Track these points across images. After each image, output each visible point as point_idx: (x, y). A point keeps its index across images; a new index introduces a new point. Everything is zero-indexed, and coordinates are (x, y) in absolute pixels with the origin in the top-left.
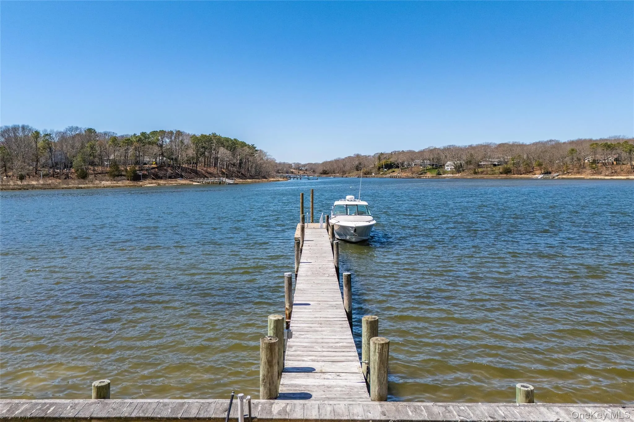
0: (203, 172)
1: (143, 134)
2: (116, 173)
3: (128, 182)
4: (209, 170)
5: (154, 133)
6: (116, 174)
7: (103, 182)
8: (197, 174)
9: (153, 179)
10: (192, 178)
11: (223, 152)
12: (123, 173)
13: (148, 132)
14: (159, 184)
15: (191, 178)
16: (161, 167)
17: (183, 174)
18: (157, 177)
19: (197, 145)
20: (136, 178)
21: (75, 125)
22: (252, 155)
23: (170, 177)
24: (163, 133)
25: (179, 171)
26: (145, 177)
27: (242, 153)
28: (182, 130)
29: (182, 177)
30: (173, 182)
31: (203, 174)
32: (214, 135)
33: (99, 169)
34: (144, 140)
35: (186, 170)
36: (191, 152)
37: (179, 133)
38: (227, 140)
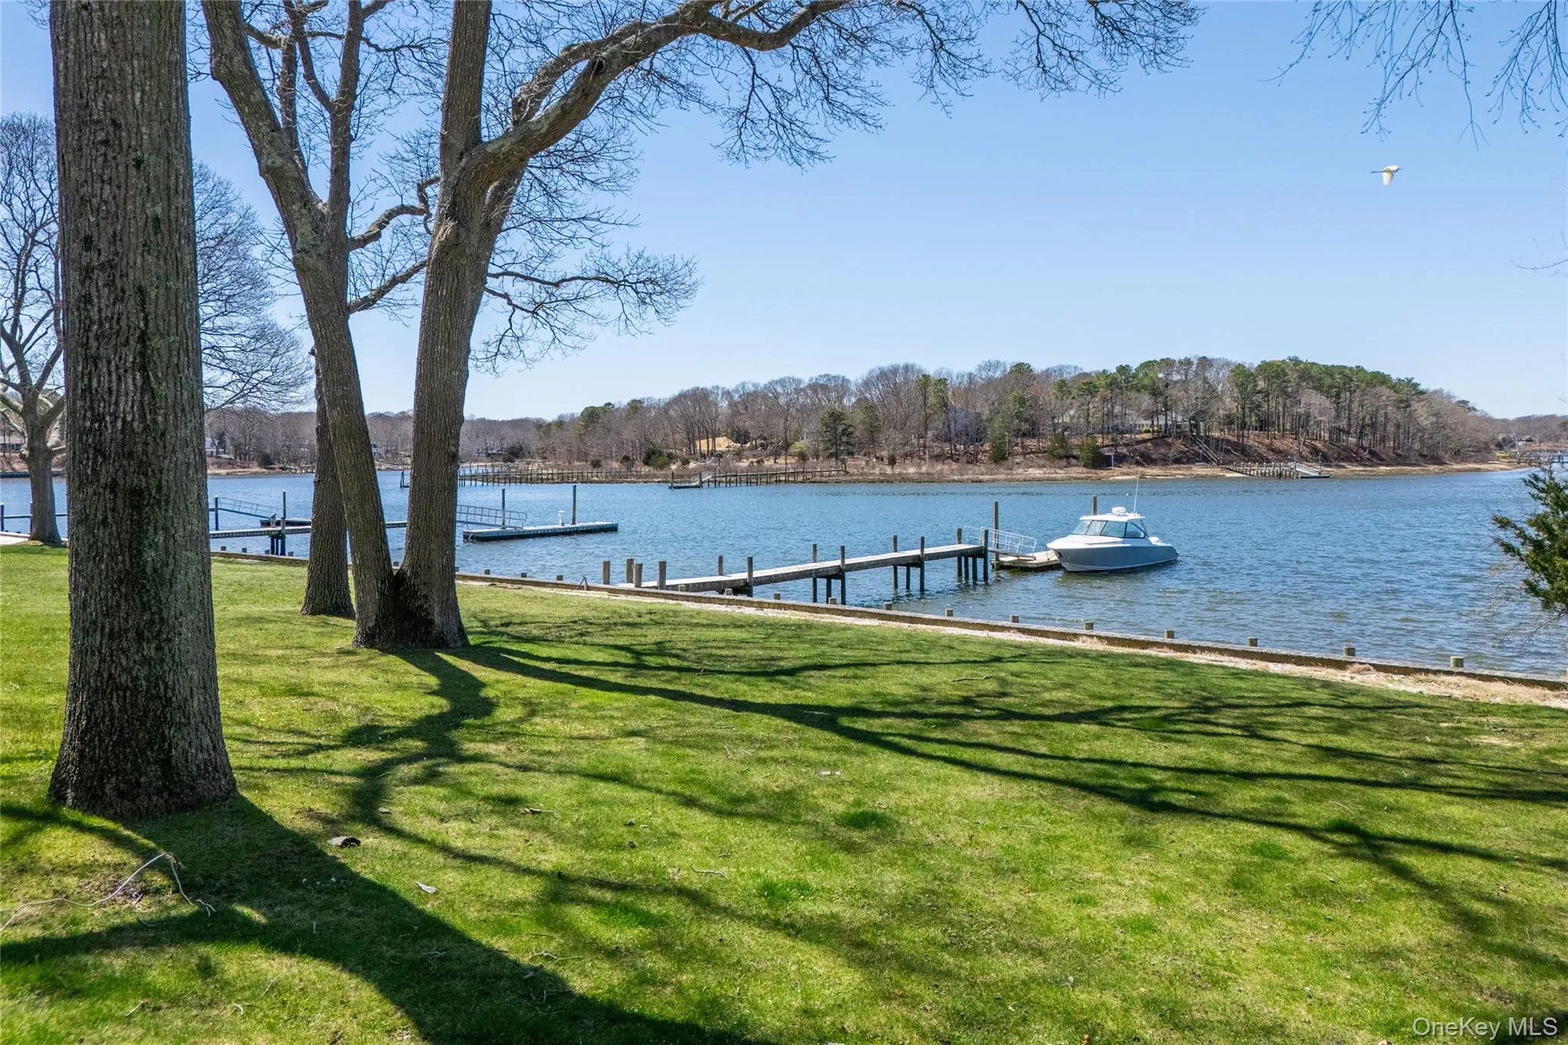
0: (1263, 450)
1: (1123, 369)
2: (1061, 452)
3: (1080, 469)
4: (1277, 444)
5: (1148, 365)
6: (1062, 455)
7: (1031, 470)
8: (1246, 454)
9: (1138, 463)
10: (1230, 462)
11: (1314, 402)
12: (1075, 453)
13: (1134, 365)
14: (1143, 476)
15: (1225, 464)
16: (1161, 437)
17: (1211, 453)
18: (1147, 460)
19: (1241, 387)
20: (1100, 461)
21: (993, 358)
22: (1404, 404)
23: (1178, 461)
24: (1167, 363)
25: (1201, 448)
26: (1120, 459)
27: (1360, 407)
28: (1210, 356)
29: (1206, 460)
30: (1179, 472)
31: (1260, 455)
32: (1296, 362)
33: (1032, 443)
34: (1122, 382)
35: (1218, 445)
36: (1230, 404)
37: (1205, 363)
38: (1329, 371)
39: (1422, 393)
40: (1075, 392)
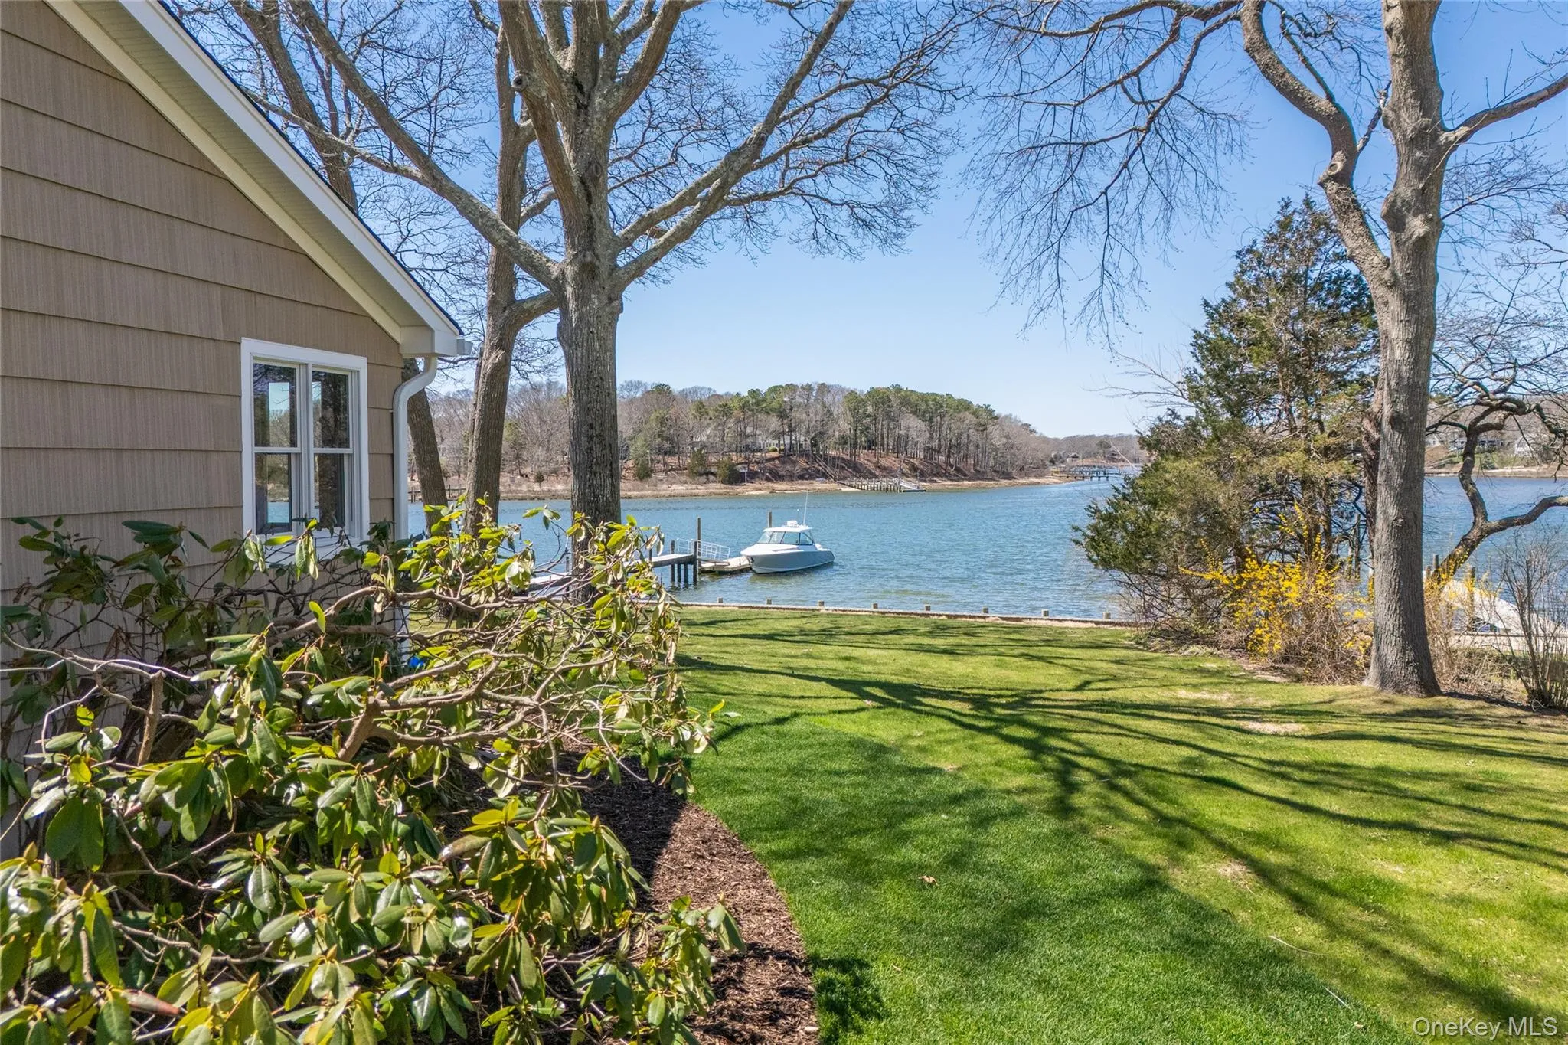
0: (871, 467)
1: (754, 393)
2: (700, 469)
3: (719, 485)
4: (883, 462)
5: (775, 389)
6: (701, 471)
7: (674, 486)
8: (858, 471)
9: (768, 480)
10: (845, 478)
11: (913, 426)
12: (713, 470)
13: (764, 389)
14: (773, 491)
15: (840, 479)
16: (787, 456)
17: (829, 470)
18: (776, 476)
19: (854, 411)
20: (735, 478)
22: (982, 428)
23: (801, 477)
24: (792, 388)
25: (820, 466)
26: (753, 476)
27: (950, 428)
28: (828, 383)
29: (825, 476)
30: (804, 487)
31: (869, 472)
32: (898, 389)
33: (672, 461)
34: (755, 404)
35: (833, 462)
36: (843, 426)
37: (824, 388)
38: (924, 398)
39: (996, 418)
40: (711, 413)
